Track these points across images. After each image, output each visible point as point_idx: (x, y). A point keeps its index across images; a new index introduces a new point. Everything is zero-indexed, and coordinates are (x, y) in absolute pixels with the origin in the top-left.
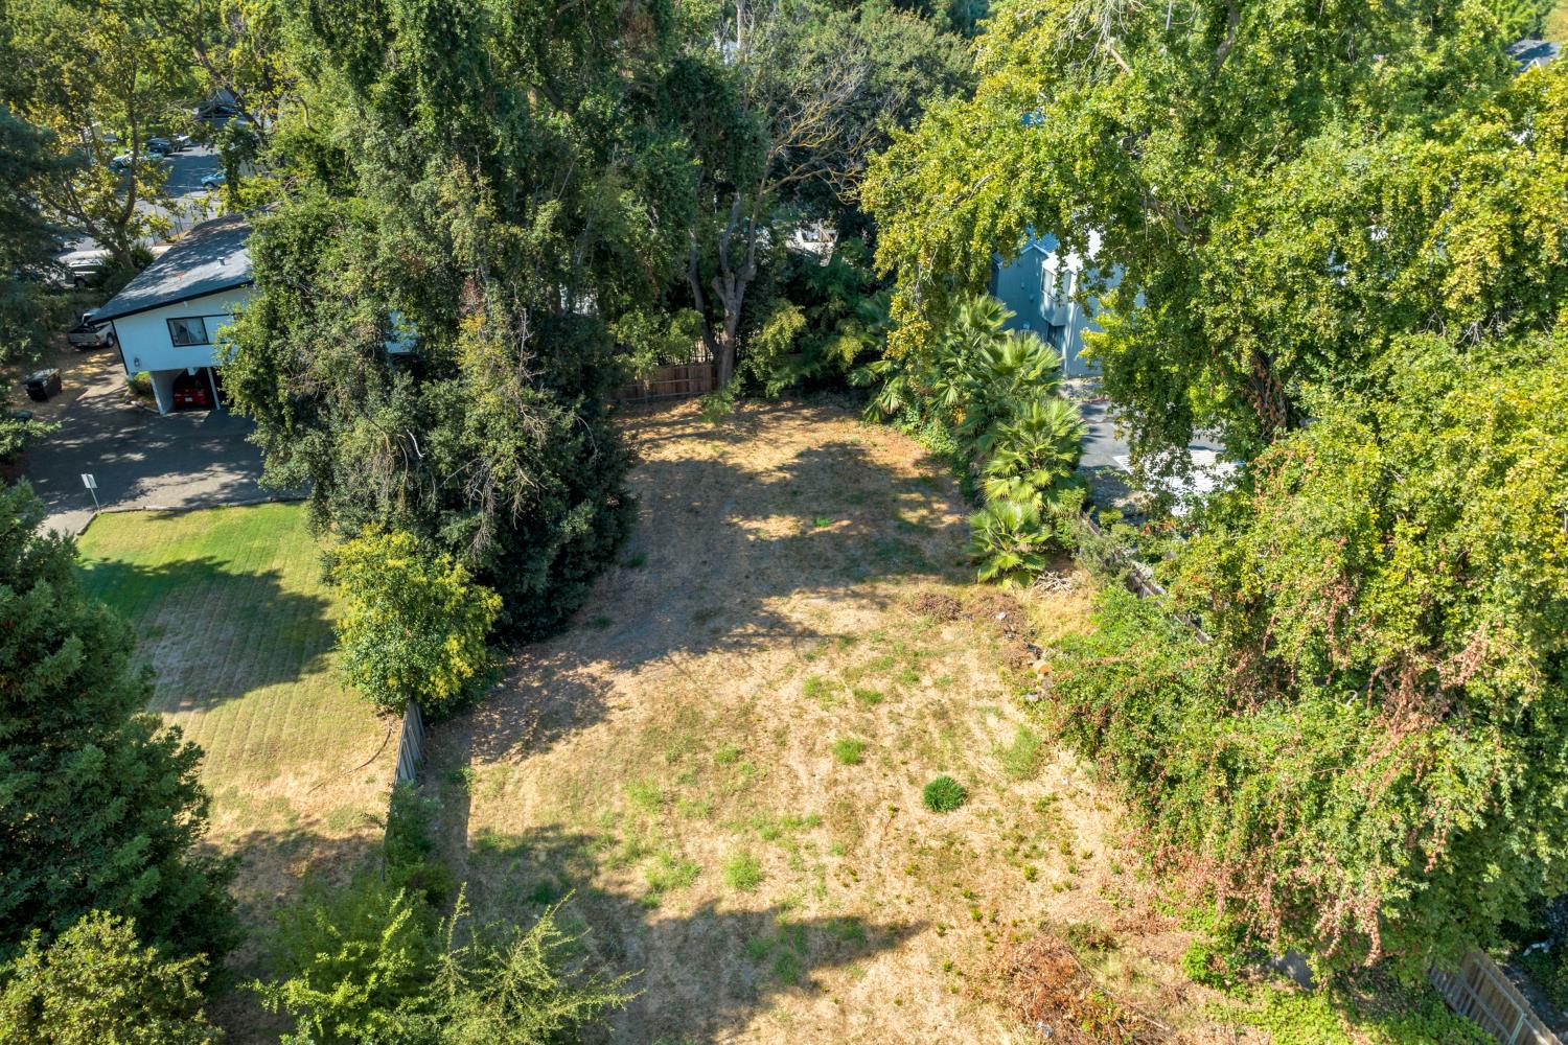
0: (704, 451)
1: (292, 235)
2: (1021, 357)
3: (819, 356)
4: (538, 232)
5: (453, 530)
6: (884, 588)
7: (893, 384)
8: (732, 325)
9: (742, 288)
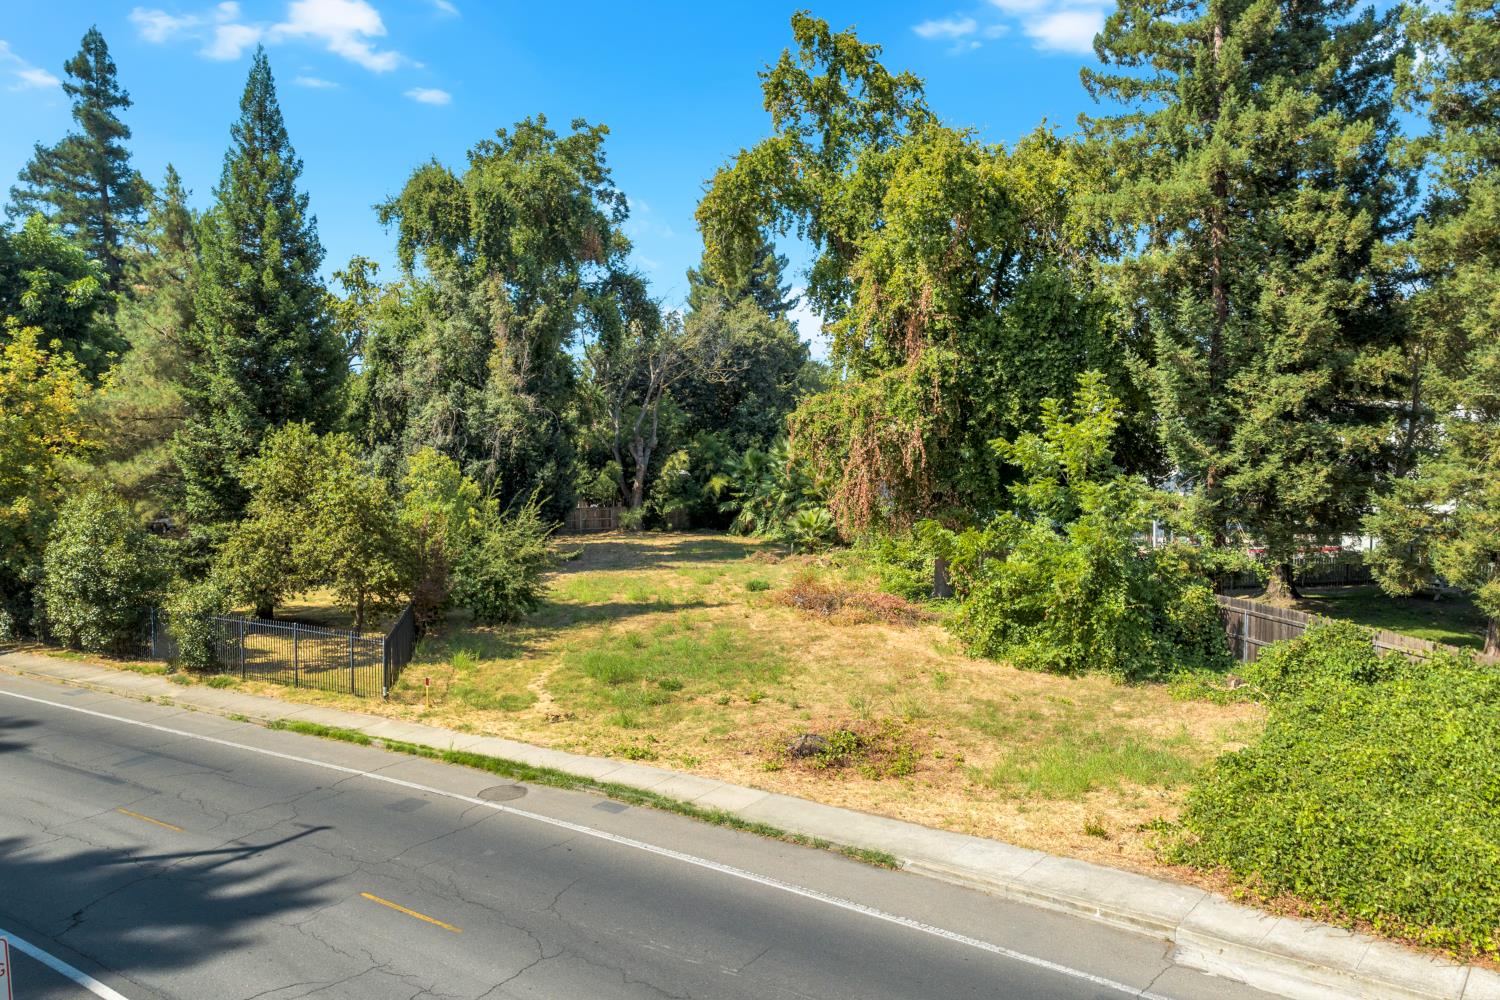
3: (698, 494)
5: (474, 465)
7: (747, 505)
8: (641, 475)
9: (648, 453)
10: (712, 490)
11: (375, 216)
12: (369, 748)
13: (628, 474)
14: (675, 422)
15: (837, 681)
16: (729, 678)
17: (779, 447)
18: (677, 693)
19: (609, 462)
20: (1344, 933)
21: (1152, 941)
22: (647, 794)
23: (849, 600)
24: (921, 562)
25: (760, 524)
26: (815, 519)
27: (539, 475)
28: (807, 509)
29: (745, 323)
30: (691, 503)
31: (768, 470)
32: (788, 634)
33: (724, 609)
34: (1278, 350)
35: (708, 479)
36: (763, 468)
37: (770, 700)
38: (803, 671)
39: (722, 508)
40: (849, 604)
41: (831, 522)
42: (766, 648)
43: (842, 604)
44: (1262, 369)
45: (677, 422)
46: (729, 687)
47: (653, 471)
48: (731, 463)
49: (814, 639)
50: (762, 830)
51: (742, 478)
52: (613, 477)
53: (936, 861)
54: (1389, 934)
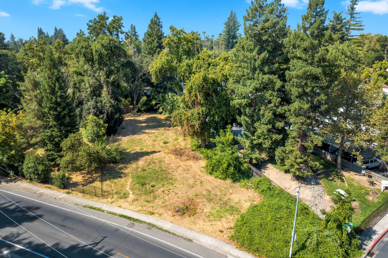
0: (132, 118)
1: (77, 82)
2: (177, 99)
3: (149, 105)
4: (111, 80)
5: (101, 116)
6: (159, 129)
7: (161, 108)
9: (137, 95)
10: (152, 104)
12: (104, 213)
13: (133, 100)
15: (183, 183)
16: (163, 183)
18: (154, 189)
19: (128, 98)
20: (248, 253)
21: (224, 256)
22: (155, 225)
32: (173, 165)
33: (160, 154)
34: (263, 120)
35: (151, 101)
36: (164, 99)
37: (171, 191)
40: (185, 155)
42: (169, 171)
43: (183, 155)
44: (260, 123)
46: (164, 186)
47: (138, 101)
48: (156, 97)
49: (178, 167)
50: (173, 234)
51: (159, 101)
52: (129, 101)
53: (198, 241)
54: (253, 253)
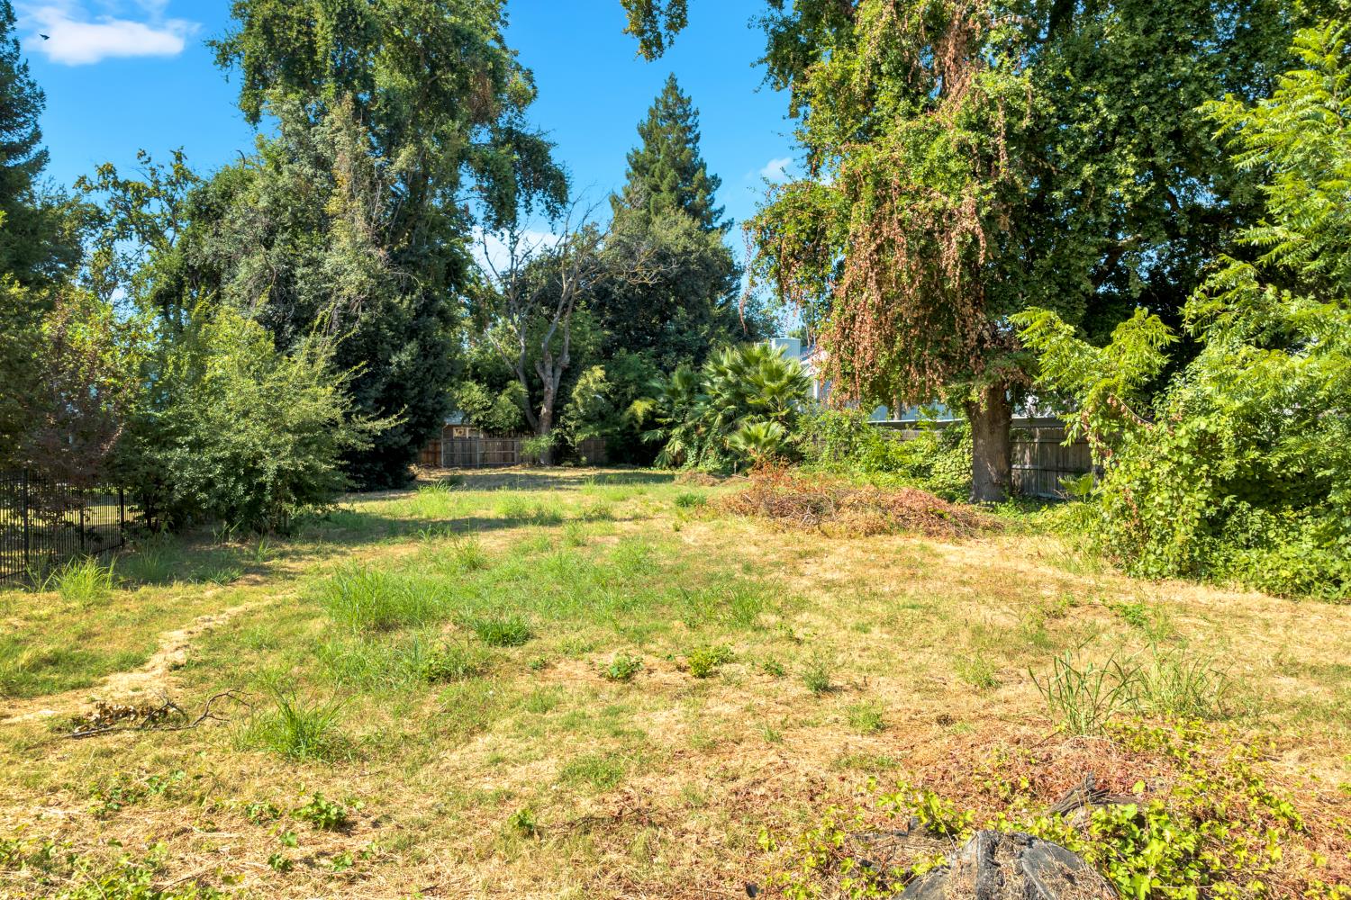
3: (617, 420)
7: (676, 431)
8: (549, 399)
9: (559, 373)
10: (634, 417)
11: (212, 55)
13: (535, 398)
14: (591, 337)
15: (889, 623)
16: (640, 619)
17: (715, 361)
18: (514, 652)
19: (512, 382)
23: (849, 499)
24: (928, 468)
25: (691, 453)
26: (764, 432)
27: (394, 359)
28: (753, 422)
29: (672, 230)
30: (608, 431)
31: (701, 390)
32: (753, 549)
33: (642, 522)
35: (629, 403)
36: (695, 389)
37: (743, 669)
38: (801, 604)
39: (646, 438)
40: (851, 505)
41: (783, 437)
42: (716, 569)
43: (838, 506)
45: (593, 340)
46: (640, 637)
47: (562, 396)
48: (655, 384)
49: (802, 556)
51: (670, 402)
52: (515, 399)
